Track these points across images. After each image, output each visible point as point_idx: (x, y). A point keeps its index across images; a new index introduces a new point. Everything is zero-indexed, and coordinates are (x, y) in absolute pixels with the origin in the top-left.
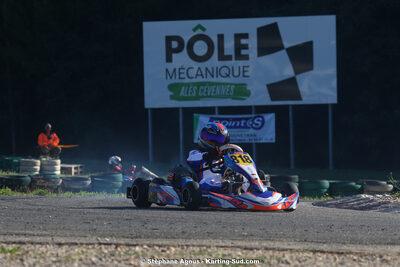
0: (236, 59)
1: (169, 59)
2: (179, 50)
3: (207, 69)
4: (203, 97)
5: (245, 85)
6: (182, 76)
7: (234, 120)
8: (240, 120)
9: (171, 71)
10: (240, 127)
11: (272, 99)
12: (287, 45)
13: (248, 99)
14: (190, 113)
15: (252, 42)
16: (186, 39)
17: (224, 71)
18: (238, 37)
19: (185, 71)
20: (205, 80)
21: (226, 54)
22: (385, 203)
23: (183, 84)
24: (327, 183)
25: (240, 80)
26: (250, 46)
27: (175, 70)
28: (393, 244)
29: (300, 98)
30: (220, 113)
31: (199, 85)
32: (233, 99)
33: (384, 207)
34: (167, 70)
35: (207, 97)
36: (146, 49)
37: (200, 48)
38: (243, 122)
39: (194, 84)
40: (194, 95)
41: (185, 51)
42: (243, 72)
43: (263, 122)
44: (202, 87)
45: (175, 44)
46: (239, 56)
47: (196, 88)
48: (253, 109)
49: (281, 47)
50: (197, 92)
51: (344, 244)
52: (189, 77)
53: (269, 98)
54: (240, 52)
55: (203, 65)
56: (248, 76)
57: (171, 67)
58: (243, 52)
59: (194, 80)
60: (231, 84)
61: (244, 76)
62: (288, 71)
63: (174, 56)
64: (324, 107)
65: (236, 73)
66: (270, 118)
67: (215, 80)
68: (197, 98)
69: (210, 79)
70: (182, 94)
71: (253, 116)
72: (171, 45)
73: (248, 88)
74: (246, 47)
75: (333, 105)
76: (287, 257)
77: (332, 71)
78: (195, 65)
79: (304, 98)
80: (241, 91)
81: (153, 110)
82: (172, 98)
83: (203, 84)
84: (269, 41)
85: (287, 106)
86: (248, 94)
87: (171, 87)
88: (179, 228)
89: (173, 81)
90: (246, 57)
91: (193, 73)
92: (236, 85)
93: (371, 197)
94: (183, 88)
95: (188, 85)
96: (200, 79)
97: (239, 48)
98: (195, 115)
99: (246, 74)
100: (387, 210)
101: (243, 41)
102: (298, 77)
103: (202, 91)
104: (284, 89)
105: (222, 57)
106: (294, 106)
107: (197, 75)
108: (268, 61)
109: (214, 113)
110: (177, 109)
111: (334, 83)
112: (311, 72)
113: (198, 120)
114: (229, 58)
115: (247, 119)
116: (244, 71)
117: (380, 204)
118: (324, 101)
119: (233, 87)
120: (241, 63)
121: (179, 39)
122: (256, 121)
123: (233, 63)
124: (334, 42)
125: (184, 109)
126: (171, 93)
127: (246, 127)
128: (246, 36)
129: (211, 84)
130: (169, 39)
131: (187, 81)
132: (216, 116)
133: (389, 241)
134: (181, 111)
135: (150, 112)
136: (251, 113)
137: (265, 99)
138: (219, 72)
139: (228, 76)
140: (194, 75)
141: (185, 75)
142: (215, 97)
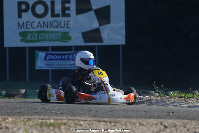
0: (62, 16)
1: (20, 16)
2: (26, 11)
3: (44, 23)
4: (41, 40)
5: (68, 33)
6: (28, 27)
7: (61, 55)
8: (65, 55)
9: (21, 24)
10: (65, 59)
11: (85, 42)
12: (94, 8)
13: (70, 42)
14: (33, 50)
15: (72, 6)
16: (31, 4)
17: (55, 24)
19: (30, 24)
20: (43, 30)
21: (56, 13)
22: (150, 100)
23: (29, 32)
25: (65, 30)
26: (71, 8)
27: (24, 23)
29: (102, 41)
30: (52, 50)
32: (61, 41)
33: (149, 102)
34: (19, 23)
35: (44, 40)
36: (5, 10)
37: (40, 9)
38: (66, 56)
39: (36, 32)
40: (36, 39)
41: (30, 11)
44: (41, 34)
45: (24, 7)
46: (64, 15)
47: (37, 34)
48: (73, 48)
49: (91, 9)
50: (38, 37)
52: (33, 28)
53: (82, 39)
54: (65, 12)
55: (41, 20)
56: (70, 27)
57: (21, 21)
58: (67, 12)
59: (36, 30)
60: (59, 32)
61: (67, 27)
62: (95, 25)
63: (23, 14)
64: (117, 47)
65: (62, 26)
67: (49, 30)
68: (38, 41)
69: (46, 29)
70: (28, 38)
71: (73, 52)
72: (21, 8)
73: (70, 35)
74: (68, 9)
75: (123, 46)
77: (123, 24)
78: (37, 20)
79: (105, 41)
80: (65, 36)
81: (11, 49)
82: (22, 41)
83: (42, 32)
84: (83, 5)
85: (95, 46)
86: (70, 39)
87: (21, 34)
89: (23, 30)
90: (69, 16)
91: (35, 25)
92: (62, 33)
93: (142, 97)
94: (29, 35)
95: (32, 33)
96: (39, 29)
97: (64, 9)
98: (36, 52)
99: (69, 26)
100: (151, 104)
101: (67, 5)
102: (101, 28)
103: (41, 36)
105: (54, 15)
106: (98, 46)
107: (38, 26)
108: (82, 17)
109: (48, 50)
110: (24, 48)
111: (124, 32)
112: (109, 25)
113: (38, 55)
114: (58, 16)
115: (69, 54)
116: (67, 24)
118: (117, 43)
119: (60, 34)
120: (66, 19)
121: (27, 4)
123: (60, 19)
124: (123, 6)
125: (30, 48)
126: (22, 38)
127: (68, 59)
128: (69, 2)
129: (46, 32)
130: (20, 4)
131: (31, 30)
132: (50, 52)
133: (148, 116)
134: (27, 50)
135: (7, 50)
136: (71, 50)
137: (80, 42)
138: (51, 24)
139: (57, 27)
140: (36, 27)
141: (30, 27)
142: (49, 40)
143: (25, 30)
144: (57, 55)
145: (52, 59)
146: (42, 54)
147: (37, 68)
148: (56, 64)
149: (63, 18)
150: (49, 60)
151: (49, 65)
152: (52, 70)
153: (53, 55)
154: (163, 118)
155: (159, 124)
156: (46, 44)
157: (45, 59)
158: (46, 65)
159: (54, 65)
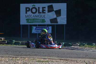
1: (26, 13)
2: (29, 11)
3: (35, 15)
5: (44, 19)
6: (29, 17)
7: (42, 28)
9: (27, 16)
11: (51, 23)
12: (55, 10)
13: (45, 23)
14: (31, 26)
15: (46, 9)
16: (31, 8)
17: (40, 16)
18: (43, 8)
19: (30, 16)
20: (35, 18)
21: (40, 12)
22: (77, 48)
24: (64, 43)
25: (43, 18)
26: (46, 10)
27: (28, 15)
28: (79, 58)
29: (58, 23)
30: (38, 26)
31: (33, 19)
34: (26, 15)
35: (35, 22)
36: (21, 10)
37: (34, 10)
39: (32, 19)
41: (30, 11)
42: (44, 16)
43: (49, 28)
44: (34, 20)
45: (28, 9)
46: (43, 12)
48: (46, 25)
49: (53, 11)
50: (33, 21)
51: (68, 58)
53: (50, 22)
54: (43, 11)
55: (34, 14)
58: (44, 11)
59: (32, 18)
60: (41, 19)
61: (44, 17)
62: (55, 16)
63: (28, 12)
65: (42, 17)
66: (50, 27)
67: (37, 18)
68: (33, 22)
69: (36, 18)
70: (29, 21)
71: (46, 27)
73: (45, 20)
74: (45, 10)
75: (65, 25)
76: (54, 61)
77: (65, 16)
78: (33, 14)
80: (43, 21)
81: (22, 25)
82: (27, 22)
83: (35, 19)
84: (50, 9)
85: (55, 25)
86: (45, 22)
88: (28, 53)
89: (27, 18)
90: (45, 13)
91: (32, 16)
93: (74, 47)
94: (30, 20)
95: (31, 19)
96: (34, 18)
97: (43, 10)
98: (32, 26)
99: (45, 17)
100: (78, 50)
101: (44, 9)
102: (57, 18)
103: (34, 21)
104: (54, 20)
105: (39, 13)
106: (56, 25)
108: (50, 14)
109: (37, 26)
110: (28, 25)
111: (66, 19)
112: (60, 17)
113: (33, 28)
114: (41, 13)
117: (76, 48)
119: (42, 20)
120: (44, 14)
121: (29, 8)
122: (47, 28)
123: (42, 14)
124: (66, 10)
126: (27, 21)
128: (45, 8)
130: (26, 8)
131: (30, 18)
132: (38, 27)
133: (78, 57)
134: (29, 25)
135: (21, 25)
136: (46, 26)
137: (49, 23)
138: (38, 16)
139: (40, 17)
140: (32, 17)
141: (30, 17)
142: (37, 22)
143: (28, 18)
144: (40, 28)
145: (38, 29)
146: (34, 27)
147: (32, 33)
148: (40, 31)
149: (43, 14)
150: (37, 29)
151: (37, 31)
152: (38, 34)
153: (39, 28)
154: (84, 58)
155: (84, 62)
156: (36, 24)
157: (36, 29)
158: (36, 31)
159: (39, 31)
